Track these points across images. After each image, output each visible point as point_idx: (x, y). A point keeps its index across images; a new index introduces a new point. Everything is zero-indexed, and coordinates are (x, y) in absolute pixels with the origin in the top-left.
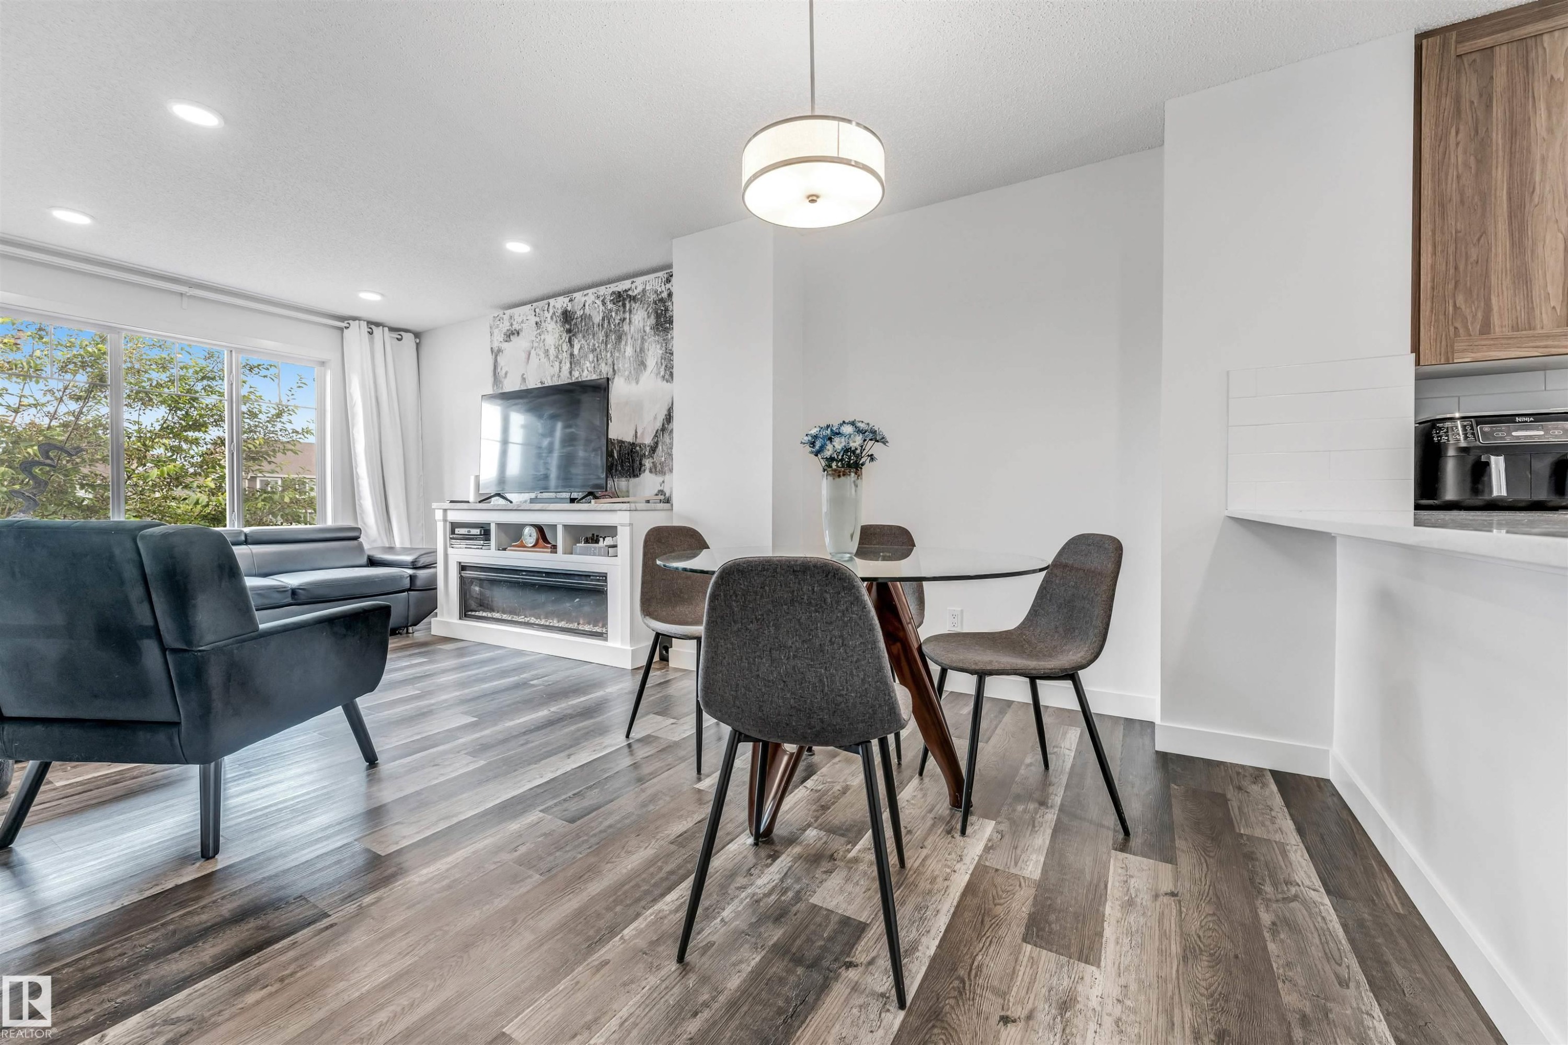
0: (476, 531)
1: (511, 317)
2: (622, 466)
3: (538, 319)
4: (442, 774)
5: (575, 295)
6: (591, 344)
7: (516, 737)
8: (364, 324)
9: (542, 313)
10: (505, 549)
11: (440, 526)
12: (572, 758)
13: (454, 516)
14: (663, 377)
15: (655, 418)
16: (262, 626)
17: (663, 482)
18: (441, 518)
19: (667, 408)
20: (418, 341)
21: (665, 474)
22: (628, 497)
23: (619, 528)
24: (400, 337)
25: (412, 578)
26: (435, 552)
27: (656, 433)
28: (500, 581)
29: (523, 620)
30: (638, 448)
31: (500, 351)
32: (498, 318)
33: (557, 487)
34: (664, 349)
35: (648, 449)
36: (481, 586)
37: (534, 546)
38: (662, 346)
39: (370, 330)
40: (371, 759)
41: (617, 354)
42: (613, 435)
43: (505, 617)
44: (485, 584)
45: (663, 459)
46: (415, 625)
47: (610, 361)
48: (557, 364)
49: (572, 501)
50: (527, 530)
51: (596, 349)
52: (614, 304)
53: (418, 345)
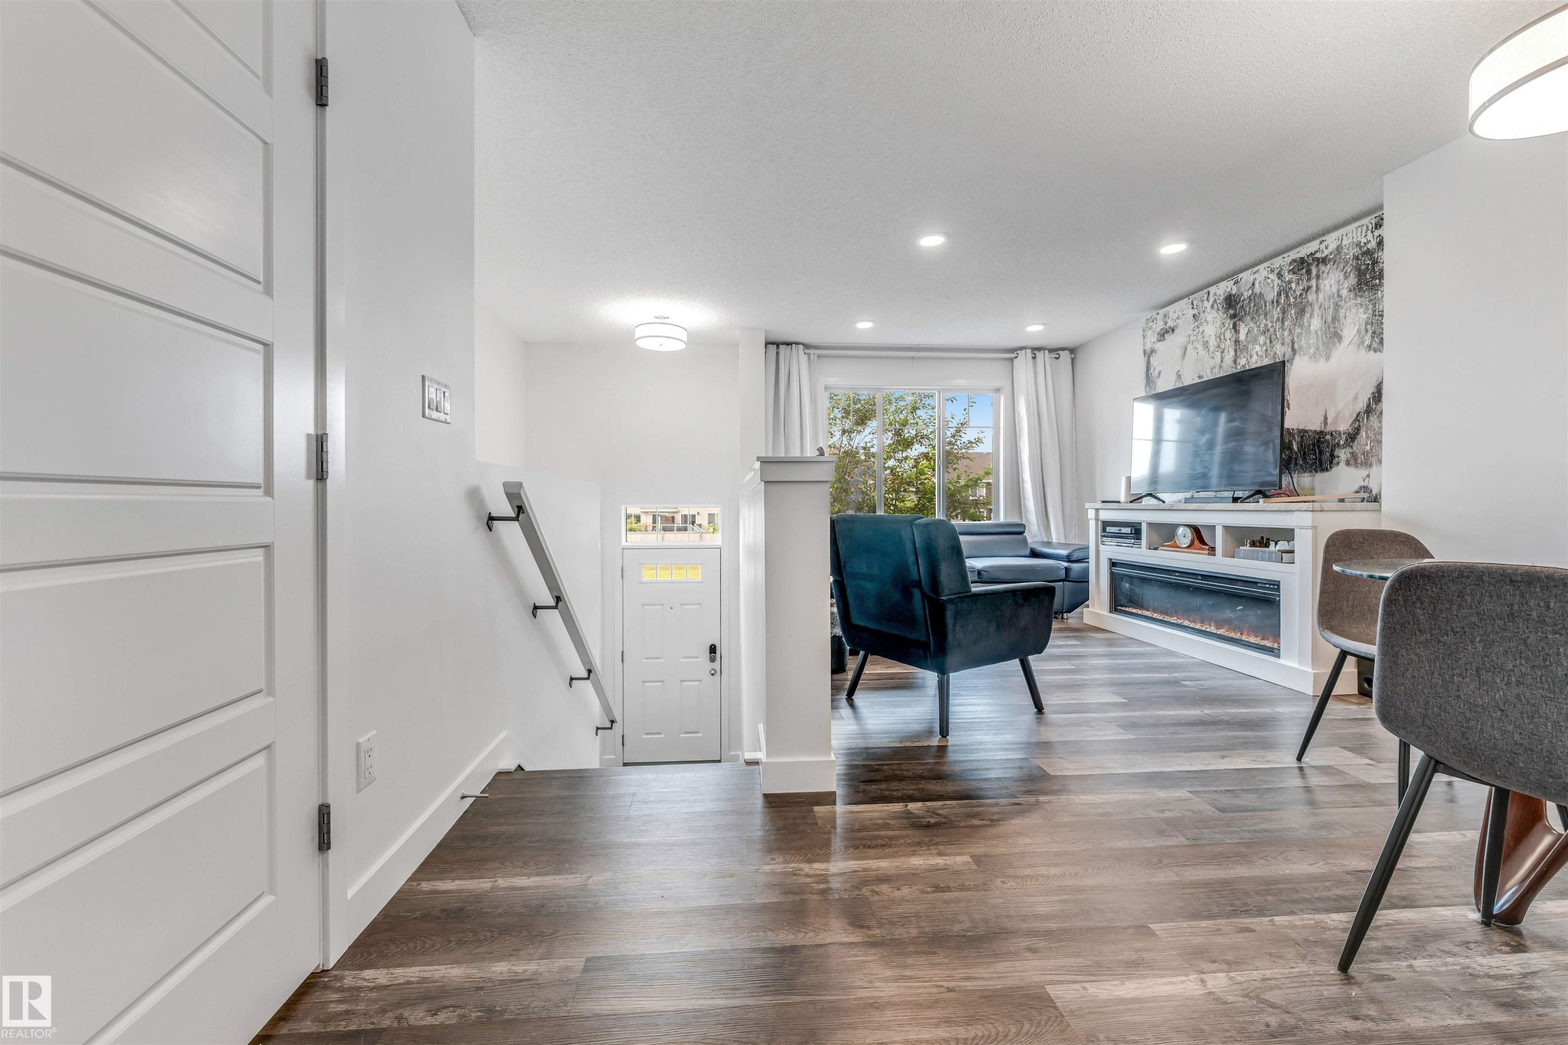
0: (1127, 530)
1: (1165, 316)
2: (1304, 459)
3: (1195, 311)
4: (1096, 735)
5: (1241, 275)
6: (1262, 325)
7: (1165, 725)
8: (1029, 351)
9: (1200, 304)
10: (1156, 549)
11: (1092, 524)
12: (1227, 760)
13: (1106, 515)
14: (1369, 347)
15: (1356, 398)
16: (973, 589)
17: (1368, 476)
18: (1094, 517)
19: (1375, 384)
20: (1073, 356)
21: (1371, 465)
22: (1314, 495)
23: (1297, 531)
24: (1057, 356)
25: (1067, 570)
26: (1087, 548)
27: (1358, 416)
28: (1151, 580)
29: (1176, 622)
30: (1328, 437)
31: (1153, 351)
32: (1151, 320)
33: (1219, 485)
34: (1370, 311)
35: (1344, 437)
36: (1131, 583)
37: (1188, 547)
38: (1367, 309)
39: (1033, 355)
40: (1039, 707)
41: (1298, 330)
42: (1291, 422)
43: (1155, 616)
44: (1136, 581)
45: (1368, 448)
46: (1069, 612)
47: (1288, 340)
48: (1218, 354)
49: (1235, 500)
50: (1181, 530)
51: (1268, 330)
52: (1294, 273)
53: (1073, 360)
